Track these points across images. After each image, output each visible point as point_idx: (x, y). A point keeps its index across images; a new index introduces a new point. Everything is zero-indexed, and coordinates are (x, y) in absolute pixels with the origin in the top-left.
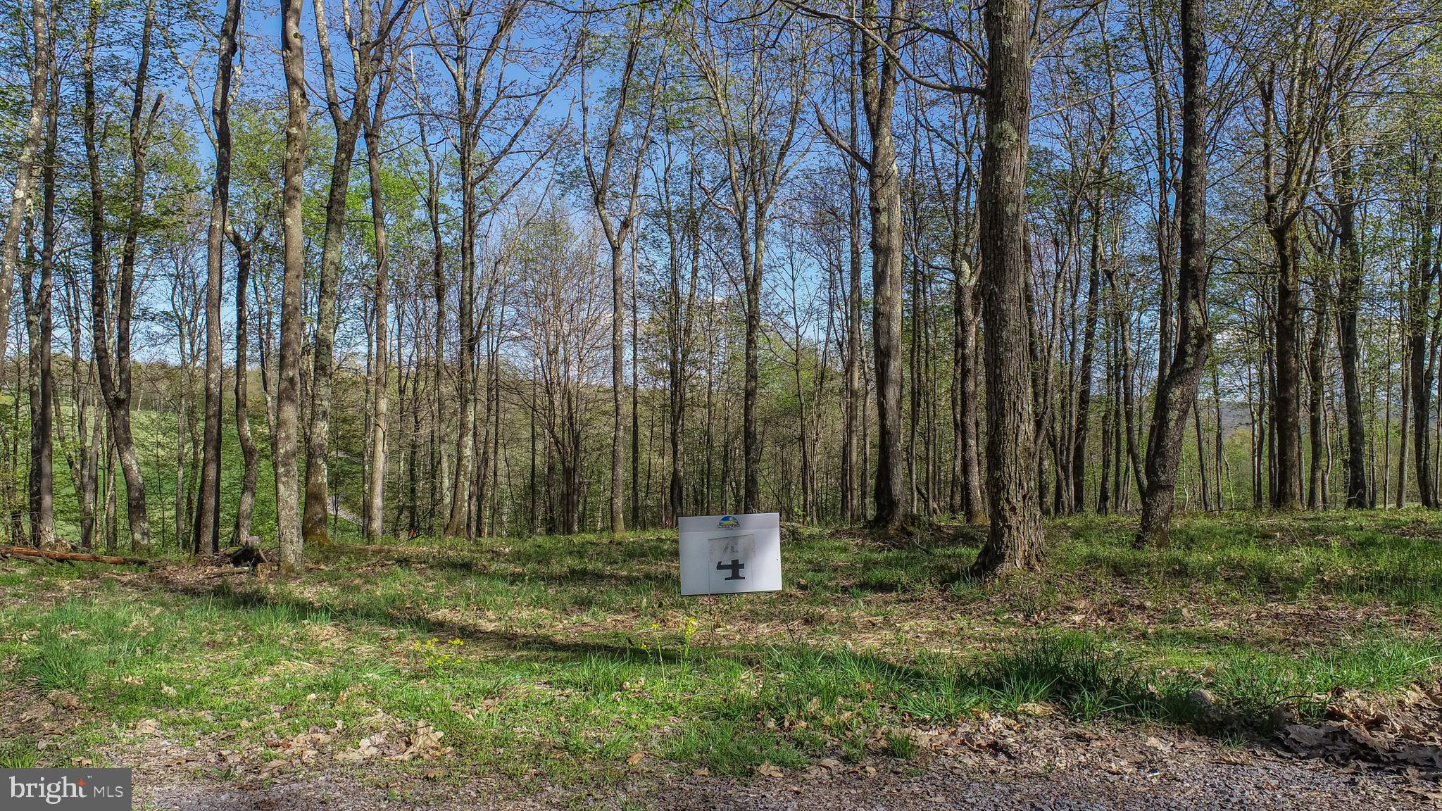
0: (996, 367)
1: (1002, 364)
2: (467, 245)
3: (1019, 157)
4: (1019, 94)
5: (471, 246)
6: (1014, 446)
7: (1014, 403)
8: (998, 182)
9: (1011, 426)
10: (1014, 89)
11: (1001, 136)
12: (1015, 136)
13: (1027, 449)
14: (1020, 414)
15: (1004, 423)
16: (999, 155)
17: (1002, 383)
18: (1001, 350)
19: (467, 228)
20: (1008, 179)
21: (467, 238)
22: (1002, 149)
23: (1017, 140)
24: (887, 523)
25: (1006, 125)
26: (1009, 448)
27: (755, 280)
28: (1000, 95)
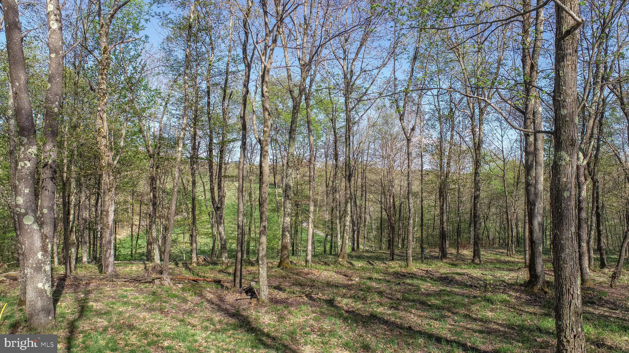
0: (559, 271)
1: (562, 270)
2: (347, 136)
3: (570, 168)
4: (570, 138)
5: (349, 137)
6: (568, 311)
7: (569, 289)
8: (559, 181)
9: (567, 301)
10: (567, 135)
11: (560, 158)
12: (568, 159)
13: (576, 313)
14: (572, 295)
15: (563, 299)
16: (559, 168)
17: (562, 279)
18: (561, 263)
19: (347, 129)
20: (565, 180)
21: (347, 134)
22: (561, 165)
23: (570, 161)
24: (534, 285)
25: (563, 153)
26: (566, 311)
27: (479, 144)
28: (560, 138)
